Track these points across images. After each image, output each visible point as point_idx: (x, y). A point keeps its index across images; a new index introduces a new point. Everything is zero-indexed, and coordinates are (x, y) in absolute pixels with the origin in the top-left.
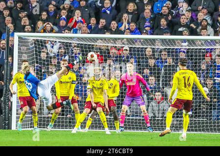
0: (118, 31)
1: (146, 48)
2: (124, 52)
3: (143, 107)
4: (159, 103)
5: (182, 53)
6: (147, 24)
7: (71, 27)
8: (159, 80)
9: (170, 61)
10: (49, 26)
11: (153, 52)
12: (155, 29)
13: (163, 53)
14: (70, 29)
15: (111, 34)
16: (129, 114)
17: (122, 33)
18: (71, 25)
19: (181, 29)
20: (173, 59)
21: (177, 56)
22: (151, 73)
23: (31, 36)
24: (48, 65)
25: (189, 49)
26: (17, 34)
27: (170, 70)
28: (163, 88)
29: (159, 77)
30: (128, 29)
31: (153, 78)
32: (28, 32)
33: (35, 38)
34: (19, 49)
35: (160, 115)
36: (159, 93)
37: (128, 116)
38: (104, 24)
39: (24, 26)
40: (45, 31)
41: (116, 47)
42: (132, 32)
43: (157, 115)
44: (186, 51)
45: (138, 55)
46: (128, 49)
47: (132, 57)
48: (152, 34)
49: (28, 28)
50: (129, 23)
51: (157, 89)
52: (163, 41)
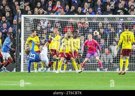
0: (82, 13)
1: (99, 23)
2: (86, 25)
4: (107, 54)
5: (119, 25)
6: (99, 8)
7: (54, 11)
8: (106, 41)
10: (42, 11)
11: (103, 25)
13: (109, 25)
14: (54, 12)
16: (89, 61)
17: (85, 14)
18: (54, 10)
19: (119, 11)
20: (114, 29)
21: (117, 27)
22: (102, 37)
23: (31, 17)
24: (41, 33)
25: (124, 23)
26: (23, 16)
27: (113, 35)
29: (106, 39)
30: (88, 12)
31: (103, 40)
32: (30, 14)
33: (34, 18)
34: (25, 24)
35: (108, 62)
36: (107, 49)
37: (89, 63)
38: (74, 9)
39: (27, 11)
40: (39, 14)
41: (81, 22)
42: (90, 13)
43: (106, 62)
44: (122, 24)
45: (94, 27)
46: (88, 23)
47: (90, 28)
48: (102, 14)
49: (30, 12)
50: (88, 8)
51: (105, 46)
52: (108, 18)
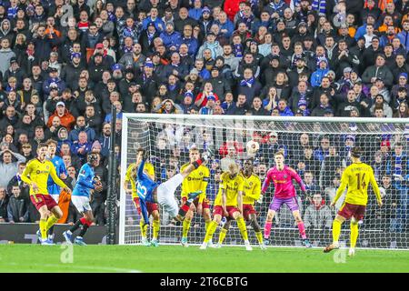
0: (263, 111)
1: (301, 134)
2: (271, 139)
3: (297, 213)
4: (318, 208)
5: (349, 141)
6: (302, 101)
7: (199, 105)
8: (318, 178)
9: (333, 151)
10: (169, 104)
11: (311, 139)
12: (313, 108)
13: (324, 140)
14: (197, 109)
15: (254, 114)
16: (277, 223)
17: (269, 113)
18: (199, 102)
19: (347, 108)
20: (337, 149)
21: (342, 144)
22: (307, 168)
23: (144, 118)
24: (167, 157)
25: (358, 135)
26: (125, 115)
27: (333, 164)
28: (324, 188)
29: (318, 173)
30: (277, 108)
31: (310, 174)
32: (141, 112)
33: (151, 121)
34: (129, 135)
35: (320, 225)
36: (319, 195)
37: (277, 226)
38: (244, 101)
39: (136, 104)
40: (163, 111)
41: (259, 132)
42: (282, 112)
43: (315, 225)
44: (354, 138)
45: (290, 143)
46: (276, 135)
47: (281, 147)
48: (309, 115)
49: (141, 106)
50: (277, 100)
51: (315, 190)
52: (324, 125)
